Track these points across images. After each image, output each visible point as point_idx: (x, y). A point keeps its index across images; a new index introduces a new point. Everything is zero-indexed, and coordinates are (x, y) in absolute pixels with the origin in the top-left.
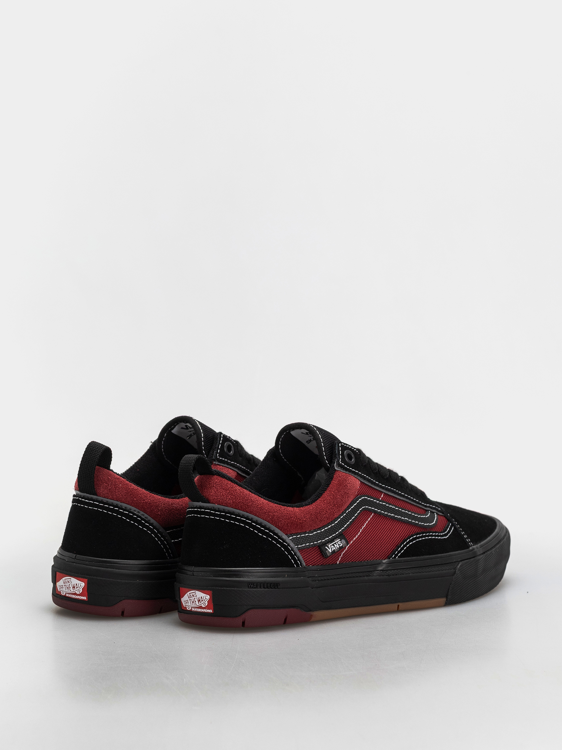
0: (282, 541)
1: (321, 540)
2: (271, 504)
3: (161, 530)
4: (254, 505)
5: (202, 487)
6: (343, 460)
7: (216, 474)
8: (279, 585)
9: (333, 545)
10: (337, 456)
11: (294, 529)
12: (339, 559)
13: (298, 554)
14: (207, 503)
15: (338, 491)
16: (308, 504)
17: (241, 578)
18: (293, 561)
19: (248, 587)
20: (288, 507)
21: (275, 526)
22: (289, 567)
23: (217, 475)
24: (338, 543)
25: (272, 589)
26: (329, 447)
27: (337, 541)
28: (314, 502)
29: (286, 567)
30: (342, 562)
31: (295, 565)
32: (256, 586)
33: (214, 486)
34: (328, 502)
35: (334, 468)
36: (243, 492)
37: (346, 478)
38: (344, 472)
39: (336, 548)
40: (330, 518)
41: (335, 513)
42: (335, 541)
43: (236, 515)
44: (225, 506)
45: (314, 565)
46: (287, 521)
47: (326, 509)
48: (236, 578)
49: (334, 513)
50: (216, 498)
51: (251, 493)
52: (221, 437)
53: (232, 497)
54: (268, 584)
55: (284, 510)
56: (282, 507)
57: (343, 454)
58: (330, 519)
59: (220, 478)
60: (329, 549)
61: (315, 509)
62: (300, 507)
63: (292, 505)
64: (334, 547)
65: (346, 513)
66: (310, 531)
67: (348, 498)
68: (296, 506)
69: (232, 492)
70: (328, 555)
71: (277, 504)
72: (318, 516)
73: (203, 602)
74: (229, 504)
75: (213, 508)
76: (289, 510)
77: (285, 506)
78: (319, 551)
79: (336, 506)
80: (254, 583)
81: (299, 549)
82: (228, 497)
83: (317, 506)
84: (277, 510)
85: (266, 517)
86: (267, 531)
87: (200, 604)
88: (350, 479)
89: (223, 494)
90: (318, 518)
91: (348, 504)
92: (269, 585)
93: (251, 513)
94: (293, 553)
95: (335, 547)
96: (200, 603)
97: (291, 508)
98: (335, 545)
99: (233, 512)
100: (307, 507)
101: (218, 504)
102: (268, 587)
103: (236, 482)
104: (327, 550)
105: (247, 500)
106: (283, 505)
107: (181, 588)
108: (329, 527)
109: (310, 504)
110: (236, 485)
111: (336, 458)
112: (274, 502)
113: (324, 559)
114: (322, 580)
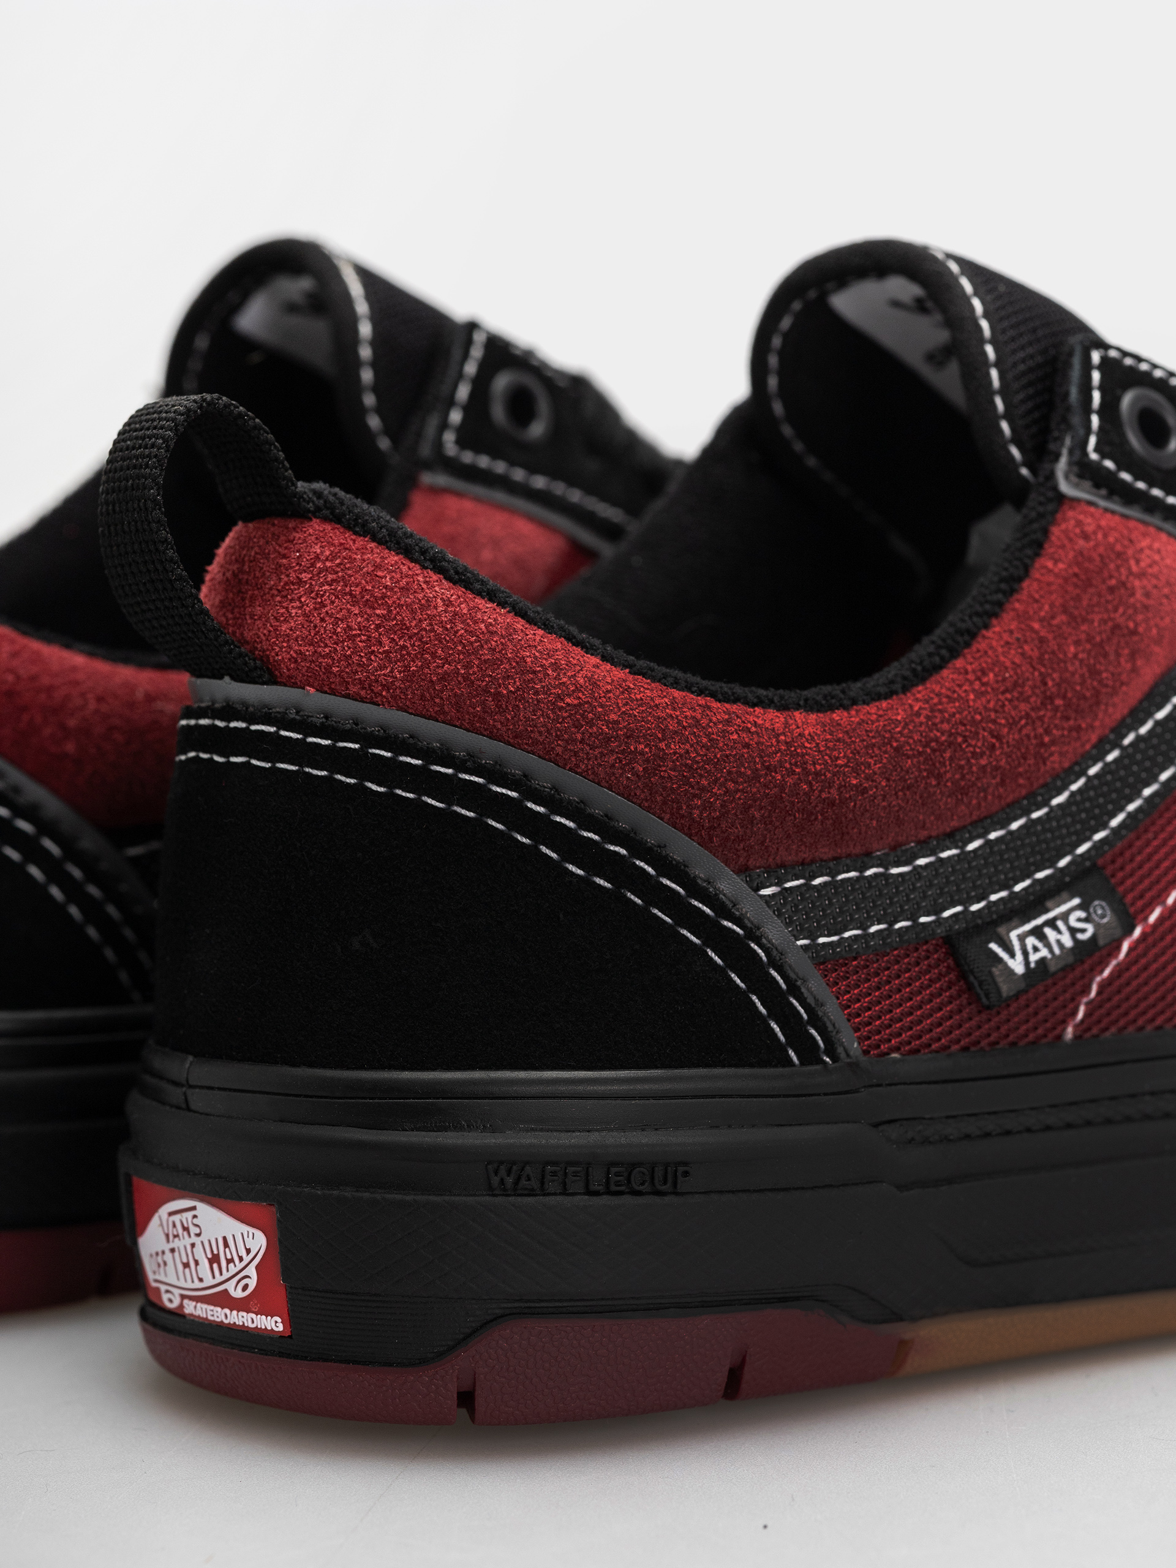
0: (708, 910)
1: (960, 904)
2: (647, 690)
3: (89, 841)
4: (537, 693)
5: (240, 591)
6: (1111, 443)
7: (316, 513)
8: (686, 1174)
9: (1038, 932)
10: (1076, 420)
11: (789, 836)
12: (1075, 1013)
13: (816, 985)
14: (263, 683)
15: (1073, 618)
16: (882, 690)
17: (446, 1129)
18: (777, 1029)
19: (490, 1188)
20: (754, 705)
21: (667, 816)
22: (751, 1066)
23: (325, 519)
24: (1066, 922)
25: (640, 1200)
26: (1031, 370)
27: (1064, 908)
28: (923, 680)
29: (730, 1066)
30: (1095, 1031)
31: (792, 1053)
32: (535, 1184)
33: (300, 582)
34: (1004, 680)
35: (1055, 488)
36: (472, 618)
37: (1126, 543)
38: (1113, 512)
39: (1057, 951)
40: (1020, 774)
41: (1053, 742)
42: (1047, 911)
43: (430, 755)
44: (362, 700)
45: (916, 1051)
46: (742, 791)
47: (994, 722)
48: (418, 1130)
49: (1042, 744)
50: (308, 650)
51: (520, 624)
52: (469, 342)
53: (404, 647)
54: (614, 1170)
55: (728, 722)
56: (715, 705)
57: (1109, 409)
58: (1021, 781)
59: (337, 535)
60: (1012, 955)
61: (922, 719)
62: (832, 708)
63: (782, 697)
64: (1039, 945)
65: (1123, 749)
66: (894, 848)
67: (1133, 656)
68: (806, 700)
69: (406, 614)
70: (1005, 989)
71: (688, 688)
72: (944, 765)
73: (233, 1269)
74: (383, 686)
75: (297, 713)
76: (755, 724)
77: (736, 700)
78: (948, 967)
79: (1059, 702)
80: (527, 1163)
81: (819, 957)
82: (380, 644)
83: (940, 703)
84: (679, 723)
85: (613, 766)
86: (617, 849)
87: (219, 1279)
88: (1150, 548)
89: (350, 628)
90: (939, 777)
91: (1134, 692)
92: (617, 1174)
93: (516, 740)
94: (781, 982)
95: (1048, 945)
96: (221, 1274)
97: (772, 713)
98: (1048, 931)
99: (412, 736)
100: (872, 708)
101: (320, 690)
102: (613, 1188)
103: (433, 560)
104: (1000, 960)
105: (494, 664)
106: (725, 699)
107: (135, 1179)
108: (1015, 826)
109: (895, 693)
110: (435, 577)
111: (1069, 427)
112: (665, 676)
113: (980, 1012)
114: (967, 1137)
